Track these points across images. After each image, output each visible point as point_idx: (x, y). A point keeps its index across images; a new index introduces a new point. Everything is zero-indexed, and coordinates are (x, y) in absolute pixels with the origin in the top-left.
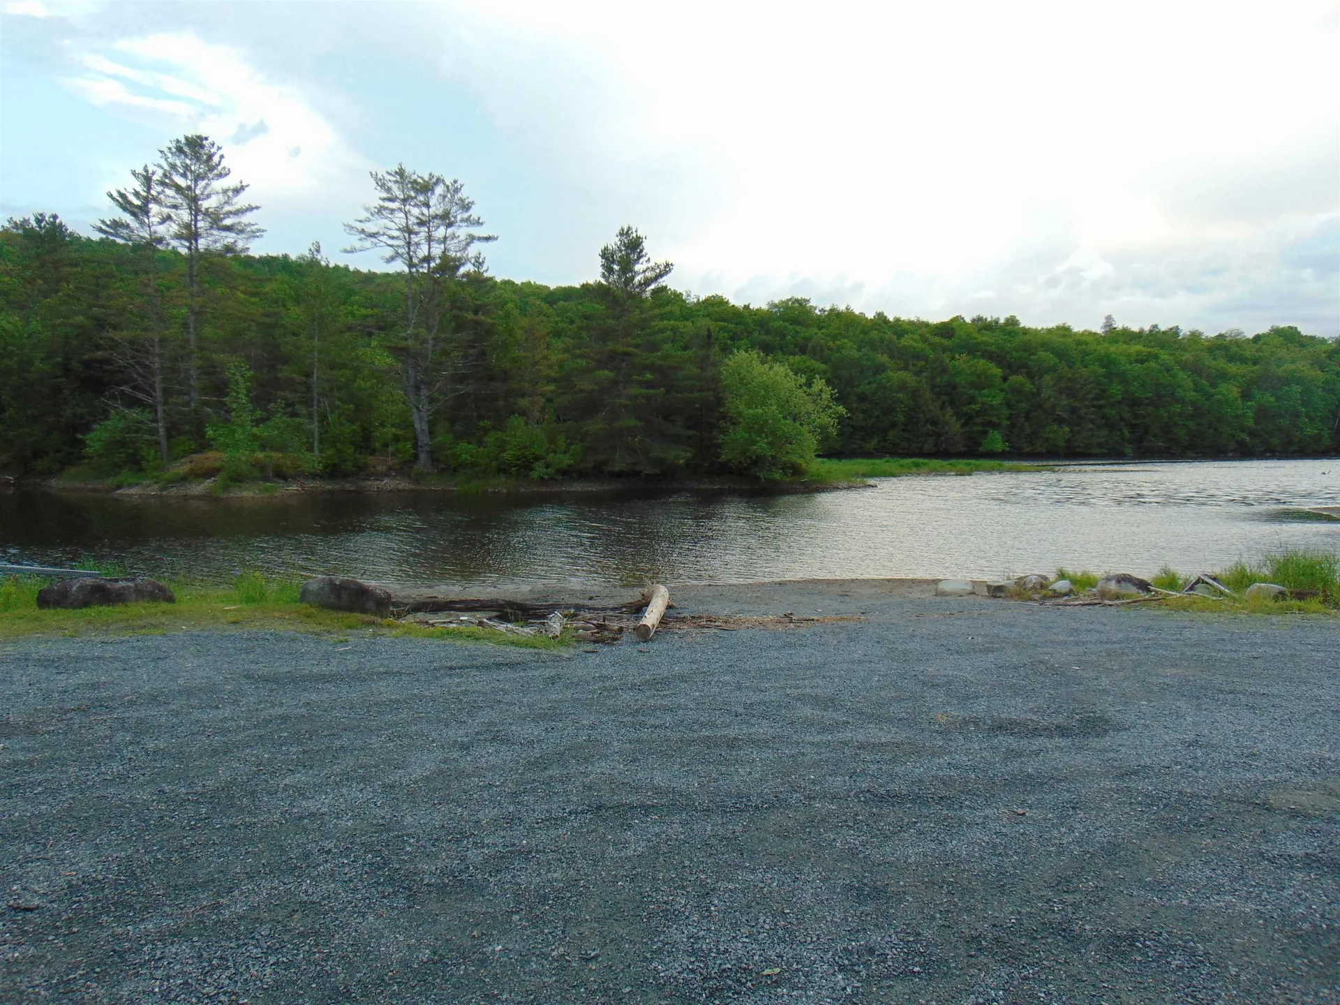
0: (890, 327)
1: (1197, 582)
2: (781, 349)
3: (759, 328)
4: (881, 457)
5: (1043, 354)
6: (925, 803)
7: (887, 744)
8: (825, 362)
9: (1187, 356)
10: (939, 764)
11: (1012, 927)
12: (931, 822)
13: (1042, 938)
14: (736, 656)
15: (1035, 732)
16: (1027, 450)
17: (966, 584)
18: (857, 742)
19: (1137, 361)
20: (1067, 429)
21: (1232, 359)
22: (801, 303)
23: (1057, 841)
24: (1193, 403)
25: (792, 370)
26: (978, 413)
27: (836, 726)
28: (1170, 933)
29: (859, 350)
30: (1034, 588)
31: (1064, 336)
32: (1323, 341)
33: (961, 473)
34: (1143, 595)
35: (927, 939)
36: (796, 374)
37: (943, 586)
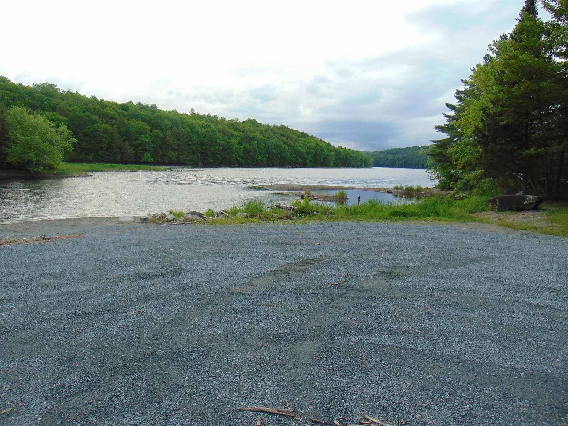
0: (98, 103)
1: (220, 213)
2: (42, 108)
3: (28, 96)
4: (95, 163)
5: (166, 122)
6: (101, 314)
7: (85, 291)
8: (66, 117)
9: (221, 127)
10: (109, 296)
11: (131, 359)
12: (101, 322)
13: (143, 361)
14: (9, 258)
15: (153, 277)
16: (161, 161)
17: (131, 218)
18: (70, 292)
19: (203, 127)
20: (177, 153)
21: (235, 129)
22: (52, 86)
23: (155, 320)
24: (223, 145)
25: (48, 119)
26: (140, 145)
27: (60, 286)
28: (192, 347)
29: (83, 112)
30: (159, 218)
31: (175, 115)
32: (264, 125)
33: (132, 171)
34: (201, 219)
35: (92, 374)
36: (50, 121)
37: (120, 219)
